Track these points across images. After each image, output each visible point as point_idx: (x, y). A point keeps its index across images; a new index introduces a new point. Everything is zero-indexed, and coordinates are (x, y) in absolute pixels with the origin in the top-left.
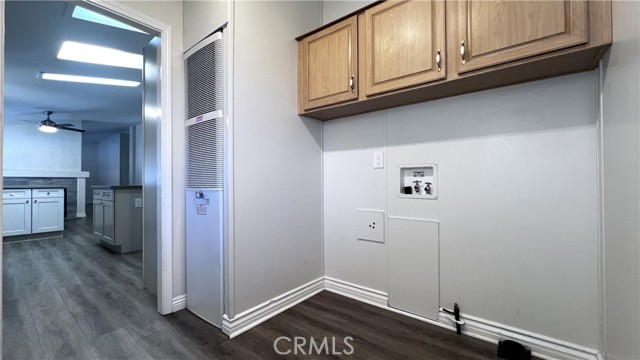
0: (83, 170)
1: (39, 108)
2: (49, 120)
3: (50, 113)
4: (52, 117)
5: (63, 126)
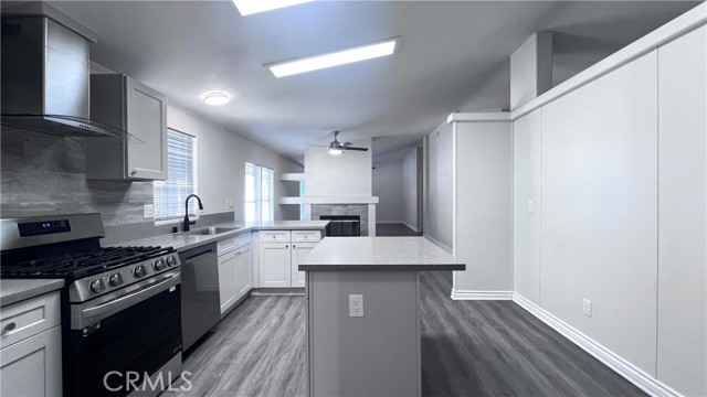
0: (373, 195)
1: (329, 128)
2: (336, 142)
3: (336, 133)
4: (338, 138)
5: (347, 147)
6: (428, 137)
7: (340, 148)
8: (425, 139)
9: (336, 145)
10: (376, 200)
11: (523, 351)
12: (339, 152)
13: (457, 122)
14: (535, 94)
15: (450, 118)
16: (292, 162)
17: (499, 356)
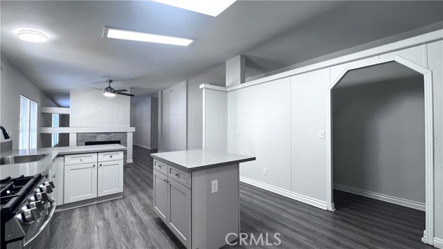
0: (131, 126)
1: (104, 77)
2: (110, 87)
3: (111, 81)
4: (112, 85)
5: (119, 92)
6: (162, 92)
7: (114, 92)
8: (160, 92)
9: (109, 89)
10: (133, 129)
11: (248, 196)
12: (113, 95)
13: (206, 88)
14: (239, 82)
15: (202, 86)
16: (49, 97)
17: (242, 200)
